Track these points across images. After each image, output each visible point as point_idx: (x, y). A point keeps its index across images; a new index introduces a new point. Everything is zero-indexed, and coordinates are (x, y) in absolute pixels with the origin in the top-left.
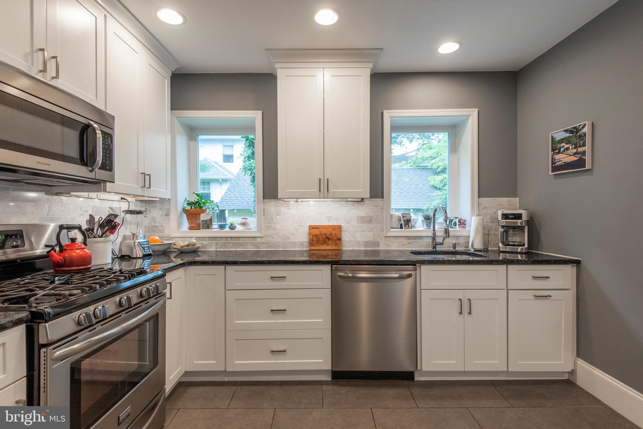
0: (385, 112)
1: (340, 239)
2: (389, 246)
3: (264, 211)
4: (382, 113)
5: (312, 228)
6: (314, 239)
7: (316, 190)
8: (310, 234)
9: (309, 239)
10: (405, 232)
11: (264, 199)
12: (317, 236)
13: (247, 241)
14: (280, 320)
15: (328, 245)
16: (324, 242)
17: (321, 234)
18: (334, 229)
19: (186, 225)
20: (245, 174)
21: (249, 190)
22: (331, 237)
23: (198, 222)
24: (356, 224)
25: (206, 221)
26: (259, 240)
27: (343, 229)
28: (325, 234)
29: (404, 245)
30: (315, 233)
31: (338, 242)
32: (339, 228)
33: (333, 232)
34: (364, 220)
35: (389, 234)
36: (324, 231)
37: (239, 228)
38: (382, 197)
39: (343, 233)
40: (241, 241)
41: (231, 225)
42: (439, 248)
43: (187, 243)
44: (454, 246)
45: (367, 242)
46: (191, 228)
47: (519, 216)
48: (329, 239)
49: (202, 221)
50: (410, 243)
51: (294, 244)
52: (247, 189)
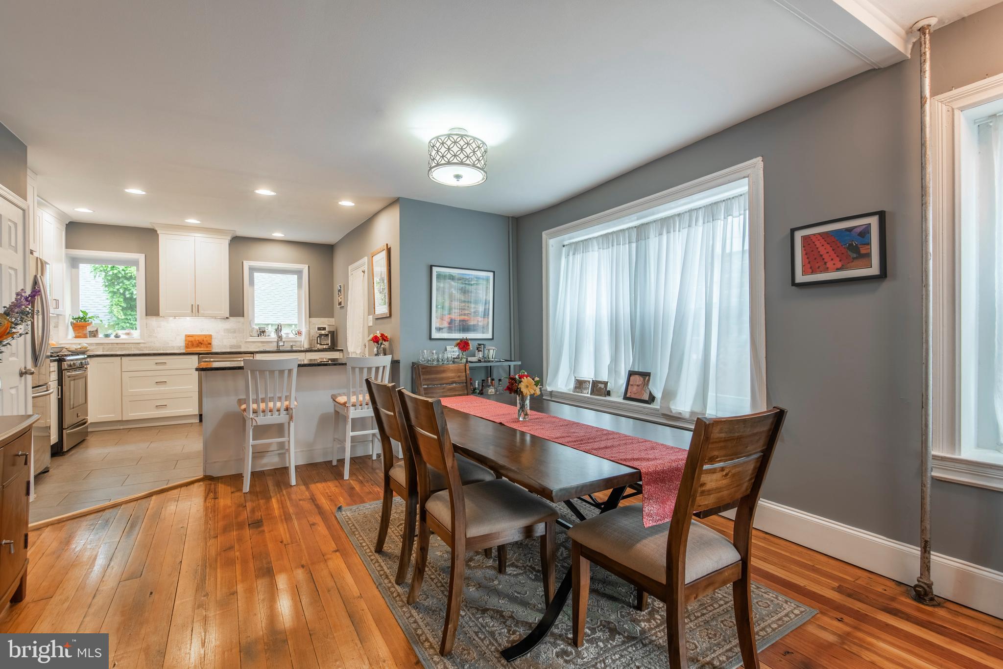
0: (245, 262)
1: (210, 344)
2: (248, 348)
3: (146, 324)
4: (243, 262)
5: (187, 336)
6: (190, 344)
7: (189, 311)
8: (186, 341)
9: (186, 344)
10: (262, 339)
11: (146, 315)
12: (192, 341)
13: (131, 345)
14: (162, 388)
15: (200, 347)
16: (198, 346)
17: (195, 340)
18: (206, 337)
19: (71, 333)
20: (95, 276)
21: (96, 296)
22: (203, 342)
23: (85, 332)
24: (223, 334)
25: (93, 331)
26: (142, 345)
27: (213, 337)
28: (198, 340)
29: (259, 347)
30: (190, 340)
31: (209, 345)
32: (210, 336)
33: (205, 339)
34: (228, 331)
35: (247, 340)
36: (197, 339)
37: (123, 337)
38: (244, 317)
39: (213, 340)
40: (126, 346)
41: (117, 334)
42: (281, 349)
43: (79, 347)
44: (292, 346)
45: (231, 346)
46: (76, 337)
47: (324, 329)
48: (202, 344)
49: (89, 332)
50: (263, 346)
51: (173, 347)
52: (92, 294)
